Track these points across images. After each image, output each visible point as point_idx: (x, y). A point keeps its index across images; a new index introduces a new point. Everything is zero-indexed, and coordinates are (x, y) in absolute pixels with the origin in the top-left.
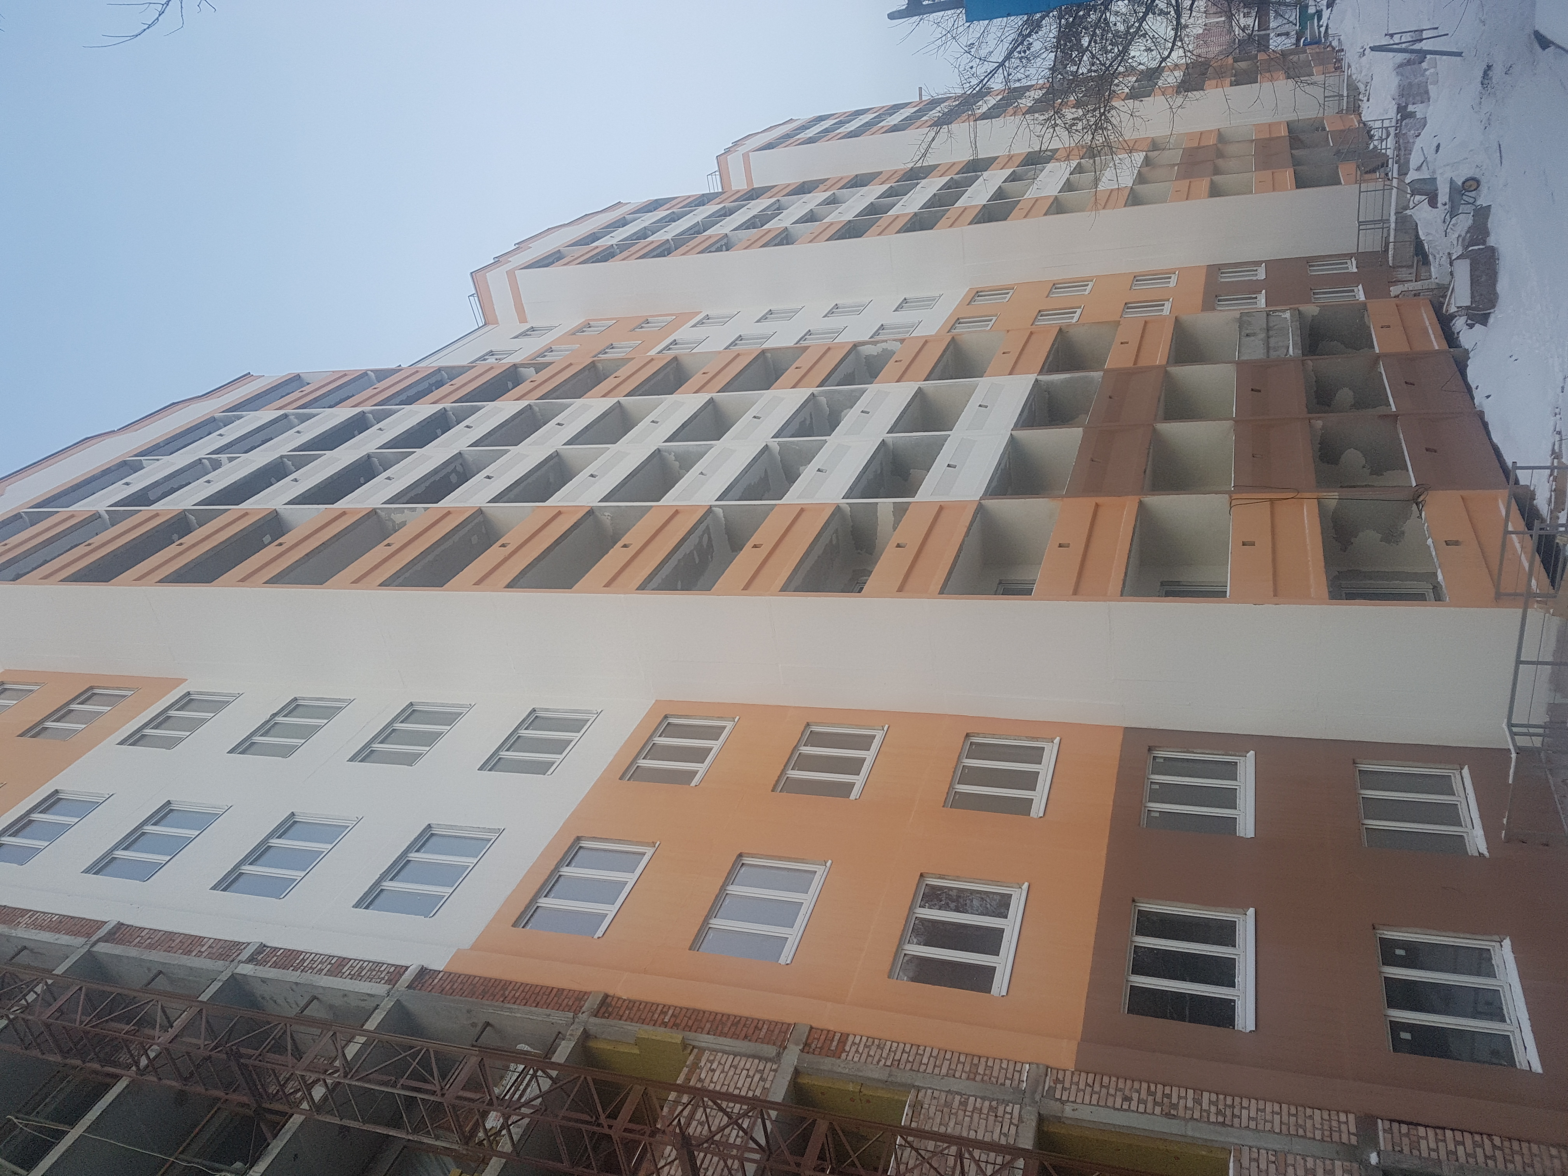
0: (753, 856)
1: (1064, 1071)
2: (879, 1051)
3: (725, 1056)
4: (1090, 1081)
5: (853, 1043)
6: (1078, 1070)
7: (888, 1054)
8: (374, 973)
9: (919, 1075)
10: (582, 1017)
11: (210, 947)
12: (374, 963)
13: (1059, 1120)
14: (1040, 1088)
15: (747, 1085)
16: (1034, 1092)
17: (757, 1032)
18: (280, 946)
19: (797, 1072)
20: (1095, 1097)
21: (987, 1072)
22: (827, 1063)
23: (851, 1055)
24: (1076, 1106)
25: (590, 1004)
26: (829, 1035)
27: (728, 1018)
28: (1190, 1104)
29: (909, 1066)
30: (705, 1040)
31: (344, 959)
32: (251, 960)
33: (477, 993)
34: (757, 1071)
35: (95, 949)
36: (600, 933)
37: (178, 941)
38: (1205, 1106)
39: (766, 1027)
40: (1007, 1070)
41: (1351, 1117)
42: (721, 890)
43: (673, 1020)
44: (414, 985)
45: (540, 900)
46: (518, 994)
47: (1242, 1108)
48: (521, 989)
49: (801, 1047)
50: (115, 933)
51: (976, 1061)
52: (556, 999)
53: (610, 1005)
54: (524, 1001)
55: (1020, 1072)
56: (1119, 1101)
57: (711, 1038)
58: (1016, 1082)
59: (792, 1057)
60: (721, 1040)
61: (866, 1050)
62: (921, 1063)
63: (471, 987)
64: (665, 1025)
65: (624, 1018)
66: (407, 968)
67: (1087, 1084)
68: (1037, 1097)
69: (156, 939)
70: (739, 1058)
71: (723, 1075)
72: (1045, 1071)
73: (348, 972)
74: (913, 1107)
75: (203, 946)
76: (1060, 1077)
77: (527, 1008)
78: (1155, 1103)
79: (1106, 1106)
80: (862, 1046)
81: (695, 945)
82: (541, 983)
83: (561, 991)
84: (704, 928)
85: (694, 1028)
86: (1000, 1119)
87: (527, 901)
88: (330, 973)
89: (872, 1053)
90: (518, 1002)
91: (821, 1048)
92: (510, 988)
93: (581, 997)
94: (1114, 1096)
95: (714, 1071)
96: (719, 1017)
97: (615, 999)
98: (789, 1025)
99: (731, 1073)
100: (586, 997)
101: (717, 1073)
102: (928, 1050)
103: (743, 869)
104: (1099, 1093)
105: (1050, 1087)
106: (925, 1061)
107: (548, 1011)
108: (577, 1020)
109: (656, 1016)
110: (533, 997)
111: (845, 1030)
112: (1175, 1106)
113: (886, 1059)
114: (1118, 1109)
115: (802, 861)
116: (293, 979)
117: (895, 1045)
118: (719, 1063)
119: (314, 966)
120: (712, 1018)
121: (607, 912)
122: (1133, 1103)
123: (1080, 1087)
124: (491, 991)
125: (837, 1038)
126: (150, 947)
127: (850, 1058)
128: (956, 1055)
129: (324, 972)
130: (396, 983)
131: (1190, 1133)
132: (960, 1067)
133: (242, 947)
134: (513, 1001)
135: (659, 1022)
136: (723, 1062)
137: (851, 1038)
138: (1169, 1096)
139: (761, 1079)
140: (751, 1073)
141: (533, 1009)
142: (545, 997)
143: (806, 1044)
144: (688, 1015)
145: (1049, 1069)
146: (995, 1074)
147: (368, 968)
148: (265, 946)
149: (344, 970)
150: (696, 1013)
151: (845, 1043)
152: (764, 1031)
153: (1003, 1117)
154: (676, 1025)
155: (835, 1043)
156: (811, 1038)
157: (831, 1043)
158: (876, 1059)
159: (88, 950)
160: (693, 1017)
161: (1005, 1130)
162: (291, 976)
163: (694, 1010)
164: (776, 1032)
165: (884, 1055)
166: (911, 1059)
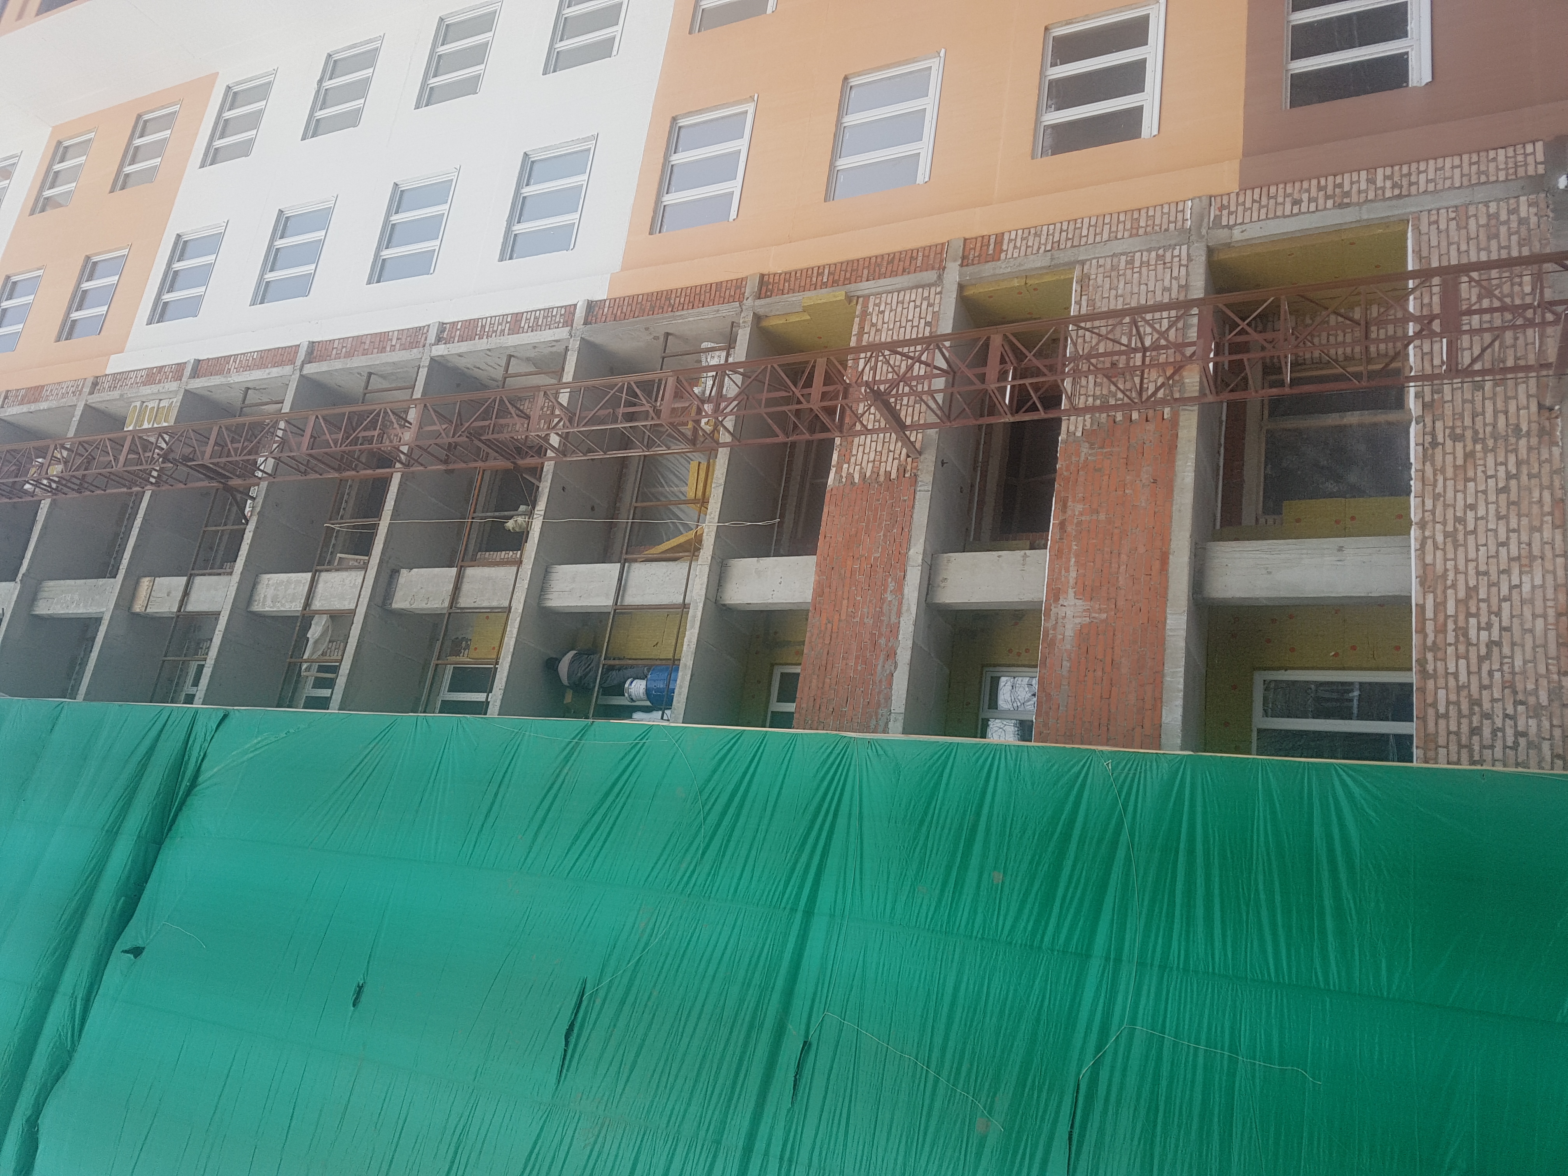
0: (859, 74)
1: (1229, 194)
2: (1037, 239)
3: (890, 295)
4: (1256, 197)
5: (1010, 240)
6: (1243, 189)
7: (1047, 239)
8: (549, 319)
9: (1082, 248)
10: (748, 303)
11: (398, 339)
12: (544, 310)
13: (1228, 246)
14: (1206, 220)
15: (917, 315)
16: (1200, 226)
17: (913, 262)
18: (456, 320)
19: (961, 287)
20: (1263, 211)
21: (1150, 223)
22: (988, 269)
23: (1010, 253)
24: (1244, 227)
25: (751, 288)
26: (984, 240)
27: (883, 259)
28: (1363, 186)
29: (1069, 244)
30: (865, 287)
31: (517, 314)
32: (439, 340)
33: (647, 310)
34: (923, 299)
35: (305, 372)
36: (733, 215)
37: (368, 342)
38: (1379, 184)
39: (920, 254)
40: (1169, 214)
41: (1539, 145)
42: (837, 126)
43: (831, 278)
44: (589, 320)
45: (664, 199)
46: (682, 300)
47: (1419, 172)
48: (683, 294)
49: (959, 262)
50: (312, 352)
51: (1136, 215)
52: (718, 293)
53: (768, 283)
54: (691, 305)
55: (1183, 211)
56: (1288, 207)
57: (871, 283)
58: (1180, 224)
59: (953, 275)
60: (882, 282)
61: (1024, 242)
62: (1081, 237)
63: (639, 306)
64: (824, 285)
65: (786, 291)
66: (575, 305)
67: (1254, 201)
68: (1204, 231)
69: (349, 346)
70: (903, 293)
71: (893, 314)
72: (1208, 201)
73: (527, 325)
74: (1080, 282)
75: (391, 340)
76: (1225, 202)
77: (695, 311)
78: (1327, 197)
79: (1276, 217)
80: (1019, 240)
81: (829, 195)
82: (699, 283)
83: (719, 284)
84: (832, 172)
85: (853, 279)
86: (1169, 265)
87: (652, 205)
88: (512, 332)
89: (1030, 244)
90: (685, 307)
91: (979, 256)
92: (673, 296)
93: (739, 284)
94: (1283, 204)
95: (883, 312)
96: (873, 260)
97: (772, 276)
98: (943, 244)
99: (899, 309)
100: (744, 283)
101: (887, 313)
102: (1086, 220)
103: (853, 92)
104: (1267, 206)
105: (1215, 216)
106: (1084, 233)
107: (716, 307)
108: (744, 307)
109: (814, 279)
110: (697, 297)
111: (998, 230)
112: (1347, 194)
113: (1045, 245)
114: (1288, 216)
115: (914, 60)
116: (485, 347)
117: (1052, 227)
118: (886, 304)
119: (495, 329)
120: (867, 264)
121: (731, 190)
122: (1303, 204)
123: (1247, 206)
124: (658, 305)
125: (992, 240)
126: (349, 355)
127: (1009, 256)
128: (1115, 216)
129: (506, 331)
130: (572, 323)
131: (1365, 217)
132: (1121, 226)
133: (425, 331)
134: (680, 308)
135: (819, 284)
136: (889, 301)
137: (1006, 237)
138: (1341, 185)
139: (929, 305)
140: (918, 303)
141: (701, 309)
142: (708, 295)
143: (964, 258)
144: (844, 268)
145: (1213, 199)
146: (1157, 222)
147: (541, 316)
148: (443, 324)
149: (522, 325)
150: (850, 264)
151: (1002, 243)
152: (920, 258)
153: (1171, 262)
154: (835, 283)
155: (992, 247)
156: (967, 249)
157: (988, 248)
158: (1035, 248)
159: (301, 375)
160: (849, 269)
161: (1175, 274)
162: (481, 344)
163: (848, 262)
164: (932, 256)
165: (1043, 241)
166: (1070, 236)
